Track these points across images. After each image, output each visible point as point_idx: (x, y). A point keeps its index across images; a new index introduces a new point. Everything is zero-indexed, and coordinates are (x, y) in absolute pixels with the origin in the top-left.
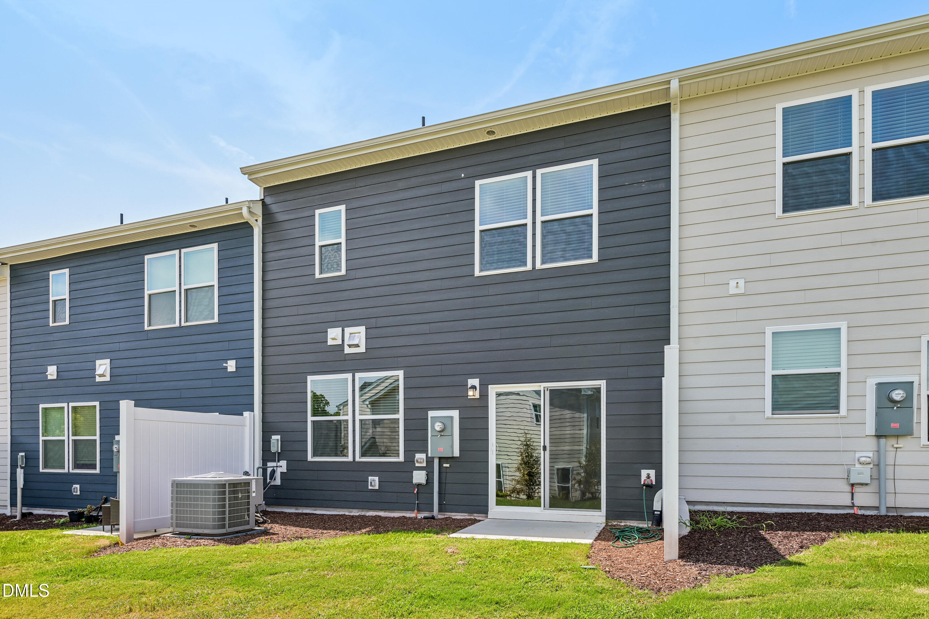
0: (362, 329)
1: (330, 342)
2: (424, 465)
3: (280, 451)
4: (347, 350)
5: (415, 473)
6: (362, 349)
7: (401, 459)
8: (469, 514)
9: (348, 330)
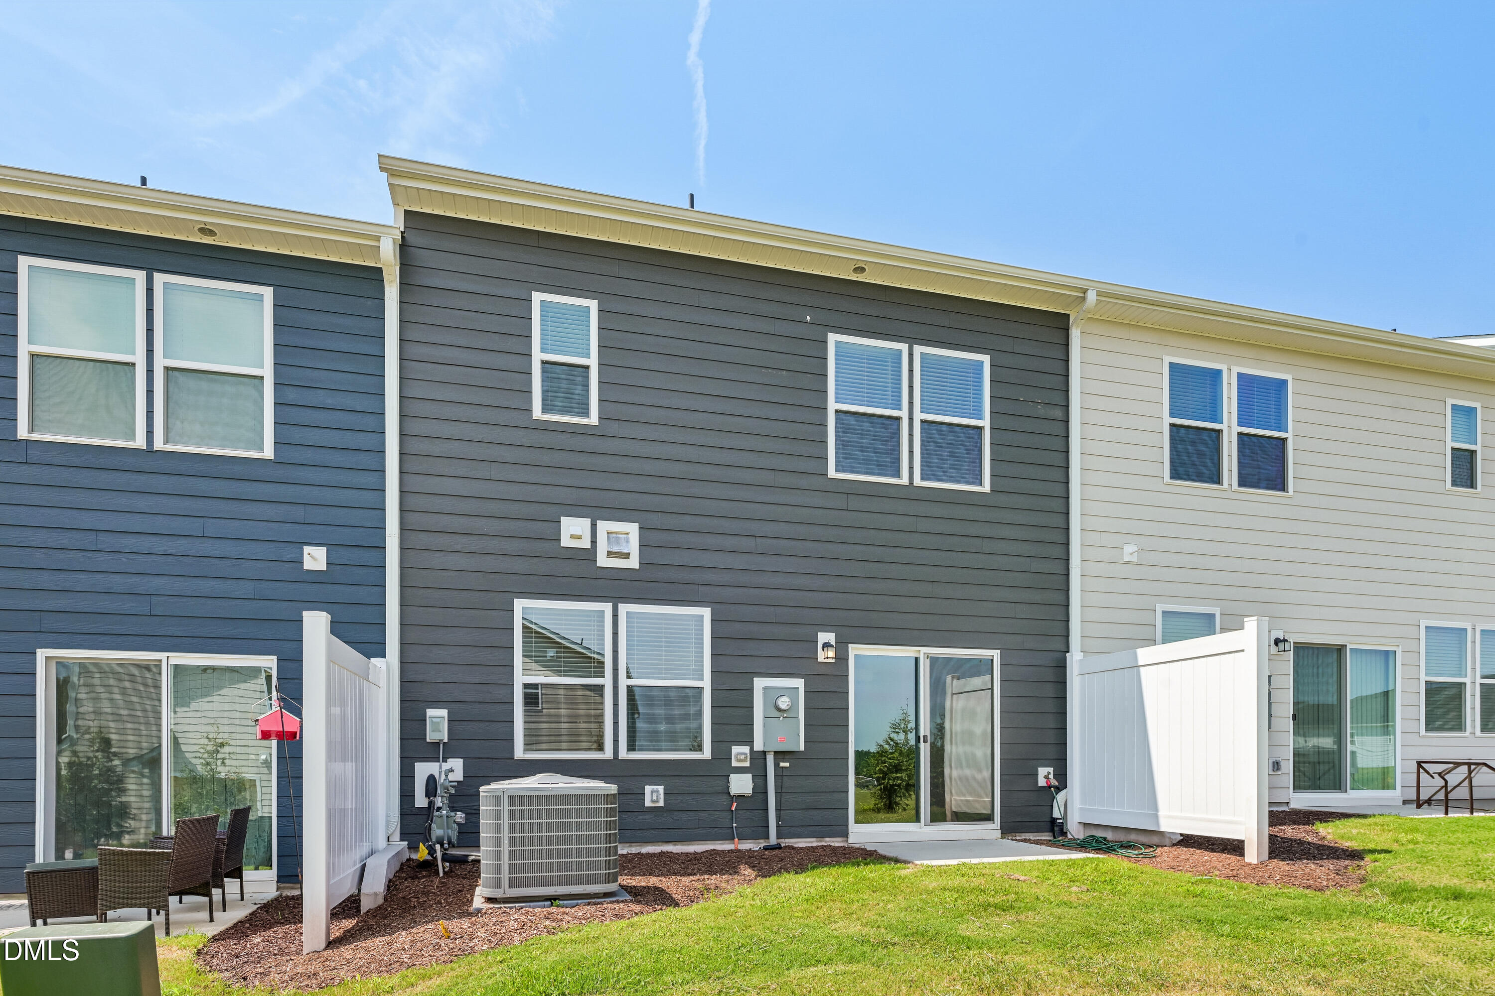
0: (632, 530)
1: (566, 542)
2: (747, 764)
3: (446, 740)
4: (603, 561)
5: (733, 777)
6: (633, 563)
7: (707, 753)
8: (819, 839)
9: (603, 526)
